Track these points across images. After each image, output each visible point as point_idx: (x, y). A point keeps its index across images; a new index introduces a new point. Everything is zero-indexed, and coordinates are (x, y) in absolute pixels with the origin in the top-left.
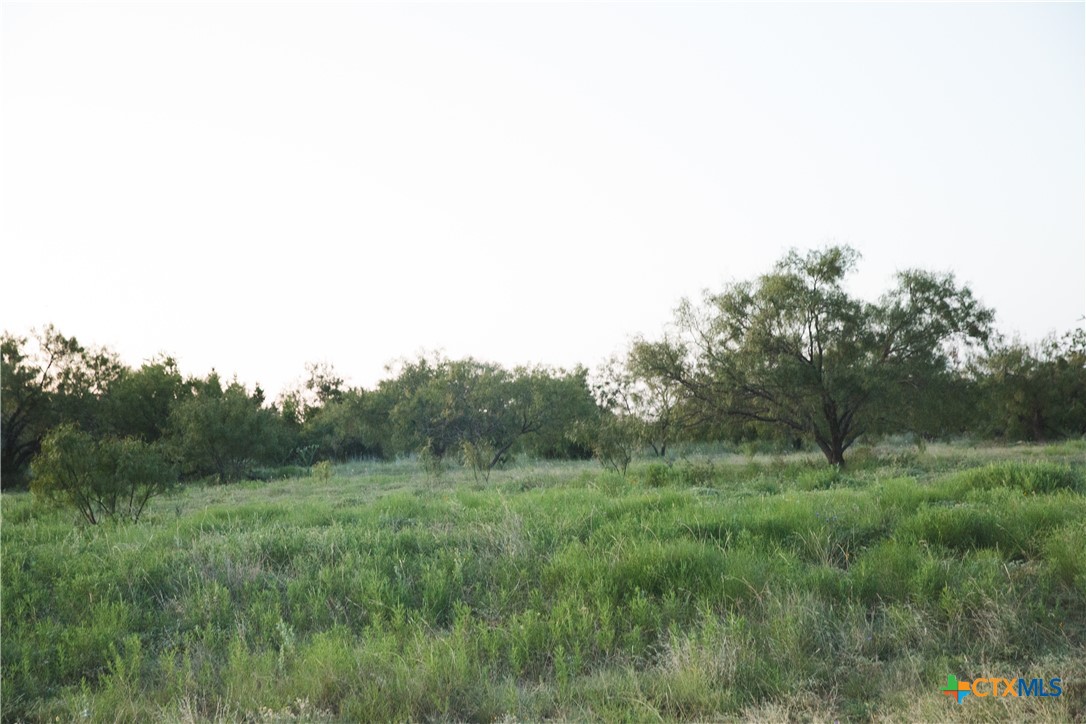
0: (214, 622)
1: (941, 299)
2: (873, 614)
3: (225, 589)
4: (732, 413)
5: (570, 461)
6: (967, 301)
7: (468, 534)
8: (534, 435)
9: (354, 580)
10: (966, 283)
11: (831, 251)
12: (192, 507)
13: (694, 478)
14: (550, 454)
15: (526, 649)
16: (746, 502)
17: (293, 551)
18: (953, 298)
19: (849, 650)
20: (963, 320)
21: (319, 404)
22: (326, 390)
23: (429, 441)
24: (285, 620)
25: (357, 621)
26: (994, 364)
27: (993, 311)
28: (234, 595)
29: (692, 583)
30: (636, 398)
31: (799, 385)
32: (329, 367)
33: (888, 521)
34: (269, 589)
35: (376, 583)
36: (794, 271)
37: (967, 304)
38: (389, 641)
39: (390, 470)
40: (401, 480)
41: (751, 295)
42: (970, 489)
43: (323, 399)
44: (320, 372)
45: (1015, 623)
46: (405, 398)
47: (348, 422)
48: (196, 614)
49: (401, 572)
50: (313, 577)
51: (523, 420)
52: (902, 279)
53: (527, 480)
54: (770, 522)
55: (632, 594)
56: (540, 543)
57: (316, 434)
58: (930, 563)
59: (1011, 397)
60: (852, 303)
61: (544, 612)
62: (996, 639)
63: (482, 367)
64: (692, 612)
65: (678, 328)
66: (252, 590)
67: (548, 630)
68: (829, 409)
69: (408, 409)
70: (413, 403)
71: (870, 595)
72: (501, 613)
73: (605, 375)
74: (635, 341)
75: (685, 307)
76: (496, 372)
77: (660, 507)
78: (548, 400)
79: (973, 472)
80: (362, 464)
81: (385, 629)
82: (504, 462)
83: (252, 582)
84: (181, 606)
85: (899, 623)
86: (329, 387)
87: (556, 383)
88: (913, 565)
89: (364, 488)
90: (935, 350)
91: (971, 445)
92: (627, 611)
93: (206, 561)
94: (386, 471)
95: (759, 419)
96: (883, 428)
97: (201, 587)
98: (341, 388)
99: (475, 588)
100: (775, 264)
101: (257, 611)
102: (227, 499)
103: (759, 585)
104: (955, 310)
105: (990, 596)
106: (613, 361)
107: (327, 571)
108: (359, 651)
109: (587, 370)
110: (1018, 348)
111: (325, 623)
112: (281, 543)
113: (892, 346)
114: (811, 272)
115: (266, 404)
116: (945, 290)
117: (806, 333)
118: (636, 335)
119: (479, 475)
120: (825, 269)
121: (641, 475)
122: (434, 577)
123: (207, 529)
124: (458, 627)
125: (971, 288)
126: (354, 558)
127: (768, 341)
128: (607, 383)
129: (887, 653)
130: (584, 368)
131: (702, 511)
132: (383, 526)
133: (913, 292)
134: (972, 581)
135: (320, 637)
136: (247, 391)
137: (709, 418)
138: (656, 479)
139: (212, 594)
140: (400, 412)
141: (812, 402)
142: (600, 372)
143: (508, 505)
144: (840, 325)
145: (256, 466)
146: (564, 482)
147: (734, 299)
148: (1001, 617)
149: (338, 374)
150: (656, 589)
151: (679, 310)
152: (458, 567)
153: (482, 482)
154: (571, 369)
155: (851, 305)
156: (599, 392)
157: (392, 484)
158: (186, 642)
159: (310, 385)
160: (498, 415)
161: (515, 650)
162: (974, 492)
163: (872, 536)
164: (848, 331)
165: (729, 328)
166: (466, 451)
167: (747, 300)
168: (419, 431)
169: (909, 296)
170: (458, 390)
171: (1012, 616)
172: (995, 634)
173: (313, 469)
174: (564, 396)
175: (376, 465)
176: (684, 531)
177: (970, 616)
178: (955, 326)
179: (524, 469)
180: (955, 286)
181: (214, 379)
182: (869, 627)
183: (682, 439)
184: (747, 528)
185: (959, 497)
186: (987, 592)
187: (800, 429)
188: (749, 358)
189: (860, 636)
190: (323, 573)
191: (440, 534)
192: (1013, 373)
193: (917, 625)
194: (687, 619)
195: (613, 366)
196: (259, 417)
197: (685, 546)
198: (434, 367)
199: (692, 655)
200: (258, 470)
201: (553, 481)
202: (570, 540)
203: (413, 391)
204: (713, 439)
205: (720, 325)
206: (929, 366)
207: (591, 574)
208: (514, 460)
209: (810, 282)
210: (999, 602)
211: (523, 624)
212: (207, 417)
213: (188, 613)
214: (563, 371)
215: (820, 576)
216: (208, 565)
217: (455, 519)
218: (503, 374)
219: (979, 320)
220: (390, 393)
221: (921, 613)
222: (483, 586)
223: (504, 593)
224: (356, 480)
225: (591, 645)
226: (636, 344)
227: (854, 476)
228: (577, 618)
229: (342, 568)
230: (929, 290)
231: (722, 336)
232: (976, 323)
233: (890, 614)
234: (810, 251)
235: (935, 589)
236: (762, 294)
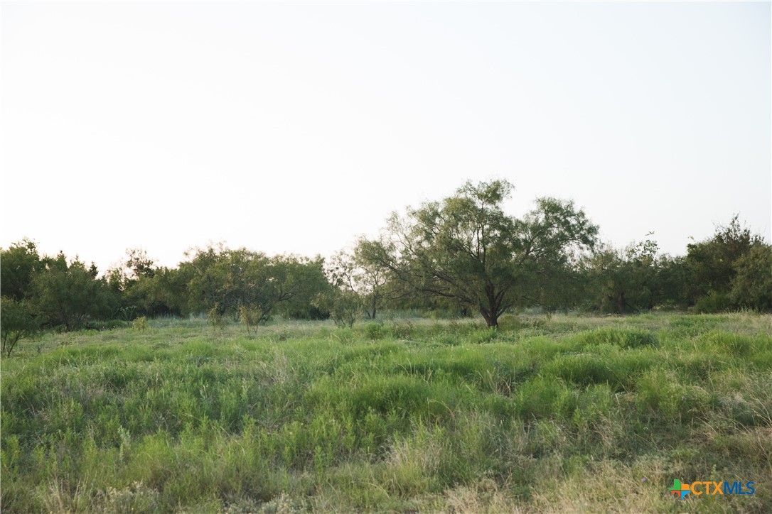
0: (71, 427)
1: (564, 218)
2: (529, 426)
3: (79, 404)
4: (424, 290)
5: (311, 321)
6: (582, 220)
7: (251, 369)
8: (286, 302)
9: (172, 399)
10: (582, 207)
11: (495, 183)
12: (47, 348)
13: (399, 334)
14: (297, 316)
15: (294, 449)
16: (437, 350)
17: (128, 378)
18: (573, 217)
19: (513, 451)
20: (578, 232)
21: (135, 278)
22: (140, 268)
23: (216, 304)
24: (123, 427)
25: (174, 428)
26: (595, 263)
27: (598, 227)
28: (85, 409)
29: (407, 404)
30: (357, 278)
31: (470, 272)
32: (143, 253)
33: (534, 365)
34: (111, 405)
35: (188, 402)
36: (469, 196)
37: (581, 222)
38: (199, 441)
39: (186, 324)
40: (196, 331)
41: (439, 210)
42: (585, 345)
43: (138, 275)
44: (136, 256)
45: (622, 434)
46: (198, 275)
47: (158, 290)
48: (58, 422)
49: (204, 394)
50: (142, 397)
51: (279, 292)
52: (539, 204)
53: (283, 333)
54: (456, 364)
55: (366, 412)
56: (301, 376)
57: (133, 298)
58: (565, 393)
59: (606, 284)
60: (507, 218)
61: (305, 423)
62: (610, 444)
63: (252, 255)
64: (408, 423)
65: (389, 232)
66: (98, 405)
67: (308, 435)
68: (489, 290)
69: (199, 282)
70: (204, 278)
71: (527, 414)
72: (276, 423)
73: (336, 263)
74: (360, 239)
75: (394, 218)
76: (261, 259)
77: (382, 352)
78: (297, 278)
79: (586, 333)
80: (166, 320)
81: (195, 433)
82: (266, 320)
83: (97, 400)
84: (47, 415)
85: (546, 433)
86: (143, 266)
87: (302, 267)
88: (554, 395)
89: (170, 336)
90: (560, 252)
91: (578, 316)
92: (364, 422)
93: (64, 384)
94: (184, 325)
95: (442, 294)
96: (524, 303)
97: (61, 403)
98: (151, 267)
99: (256, 406)
100: (456, 190)
101: (102, 420)
102: (73, 342)
103: (453, 406)
104: (573, 226)
105: (605, 415)
106: (342, 254)
107: (153, 392)
108: (177, 448)
109: (324, 259)
110: (610, 252)
111: (152, 429)
112: (118, 372)
113: (532, 248)
114: (480, 196)
115: (98, 277)
116: (568, 212)
117: (475, 238)
118: (361, 236)
119: (250, 329)
120: (490, 195)
121: (362, 331)
122: (227, 397)
123: (64, 362)
124: (246, 432)
125: (584, 211)
126: (172, 383)
127: (450, 242)
128: (337, 268)
129: (538, 453)
130: (322, 257)
131: (410, 356)
132: (189, 361)
133: (547, 212)
134: (594, 405)
135: (148, 438)
136: (86, 267)
137: (409, 294)
138: (373, 334)
139: (69, 407)
140: (194, 285)
141: (478, 284)
142: (333, 261)
143: (277, 349)
144: (497, 232)
145: (90, 320)
146: (310, 334)
147: (428, 213)
148: (612, 430)
149: (149, 257)
150: (382, 408)
151: (390, 219)
152: (245, 391)
153: (252, 334)
154: (313, 258)
155: (506, 220)
156: (331, 274)
157: (189, 334)
158: (52, 440)
159: (129, 265)
160: (262, 289)
161: (287, 449)
162: (588, 347)
163: (524, 375)
164: (503, 237)
165: (424, 232)
166: (242, 312)
167: (436, 214)
168: (207, 298)
169: (544, 215)
170: (235, 271)
171: (620, 429)
172: (609, 440)
173: (134, 323)
174: (309, 276)
175: (176, 321)
176: (398, 369)
177: (593, 429)
178: (573, 236)
179: (280, 326)
180: (574, 210)
181: (62, 258)
182: (526, 435)
183: (389, 307)
184: (442, 368)
185: (579, 349)
186: (603, 413)
187: (469, 301)
188: (437, 253)
189: (521, 441)
190: (150, 394)
191: (231, 369)
192: (606, 268)
193: (558, 434)
194: (405, 429)
195: (342, 257)
196: (95, 286)
197: (401, 379)
198: (218, 254)
199: (409, 453)
200: (93, 322)
201: (302, 334)
202: (322, 374)
203: (203, 270)
204: (408, 308)
205: (417, 231)
206: (556, 263)
207: (338, 397)
208: (272, 319)
209: (479, 204)
210: (612, 420)
211: (292, 431)
212: (57, 284)
213: (53, 420)
214: (307, 259)
215: (493, 400)
216: (66, 387)
217: (240, 359)
218: (266, 260)
219: (588, 233)
220: (187, 271)
221: (560, 426)
222: (262, 405)
223: (277, 410)
224: (163, 331)
225: (339, 446)
226: (360, 242)
227: (506, 335)
228: (329, 427)
229: (163, 391)
230: (557, 212)
231: (419, 238)
232: (587, 235)
233: (539, 426)
234: (480, 182)
235: (569, 410)
236: (447, 210)
